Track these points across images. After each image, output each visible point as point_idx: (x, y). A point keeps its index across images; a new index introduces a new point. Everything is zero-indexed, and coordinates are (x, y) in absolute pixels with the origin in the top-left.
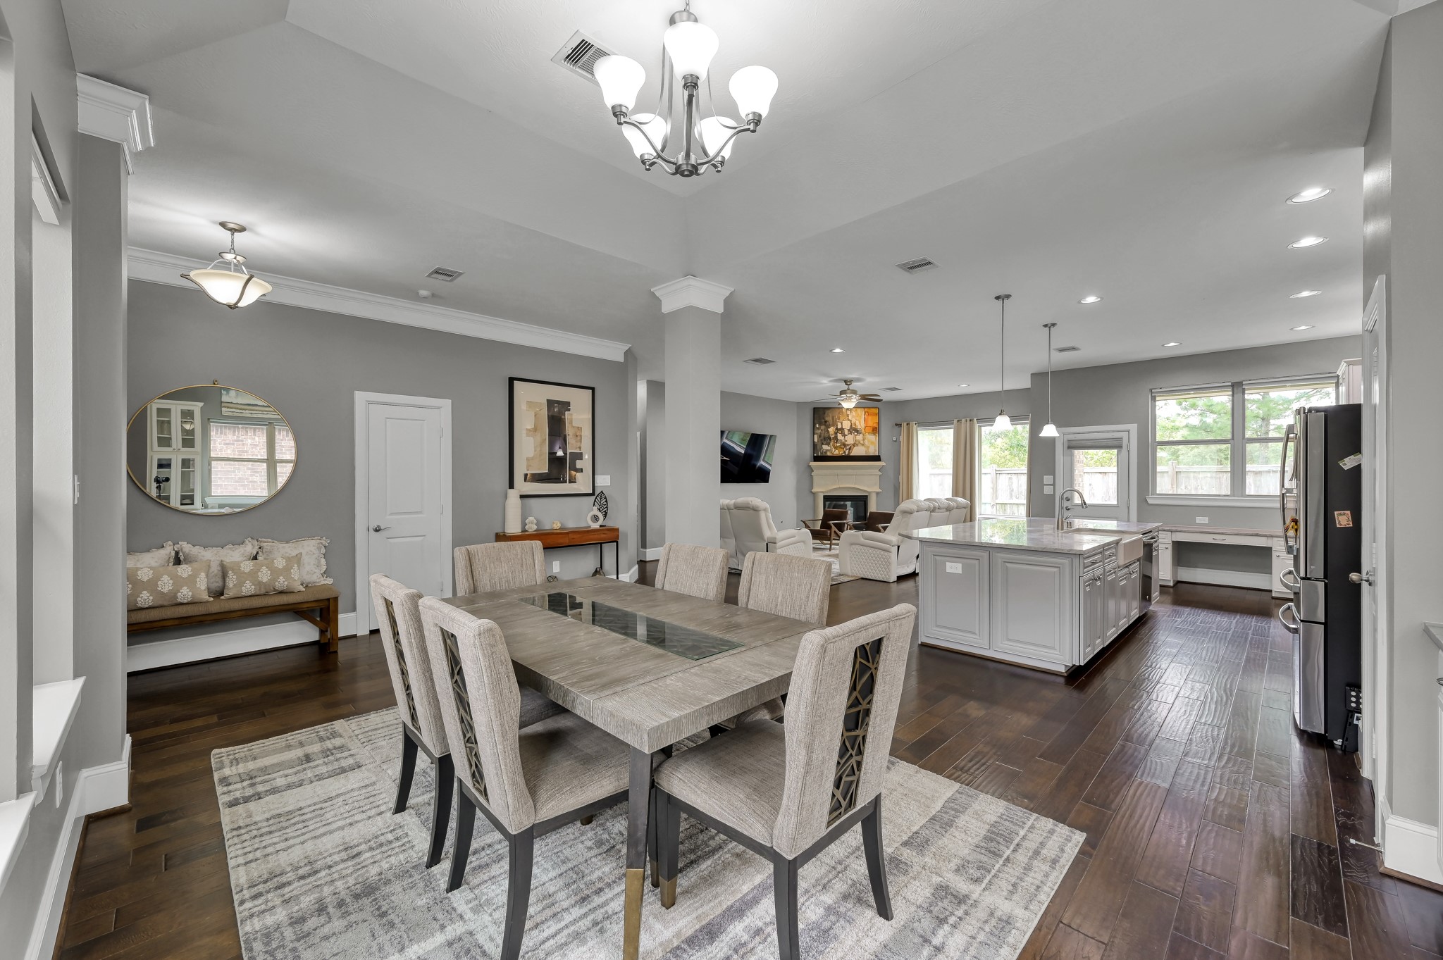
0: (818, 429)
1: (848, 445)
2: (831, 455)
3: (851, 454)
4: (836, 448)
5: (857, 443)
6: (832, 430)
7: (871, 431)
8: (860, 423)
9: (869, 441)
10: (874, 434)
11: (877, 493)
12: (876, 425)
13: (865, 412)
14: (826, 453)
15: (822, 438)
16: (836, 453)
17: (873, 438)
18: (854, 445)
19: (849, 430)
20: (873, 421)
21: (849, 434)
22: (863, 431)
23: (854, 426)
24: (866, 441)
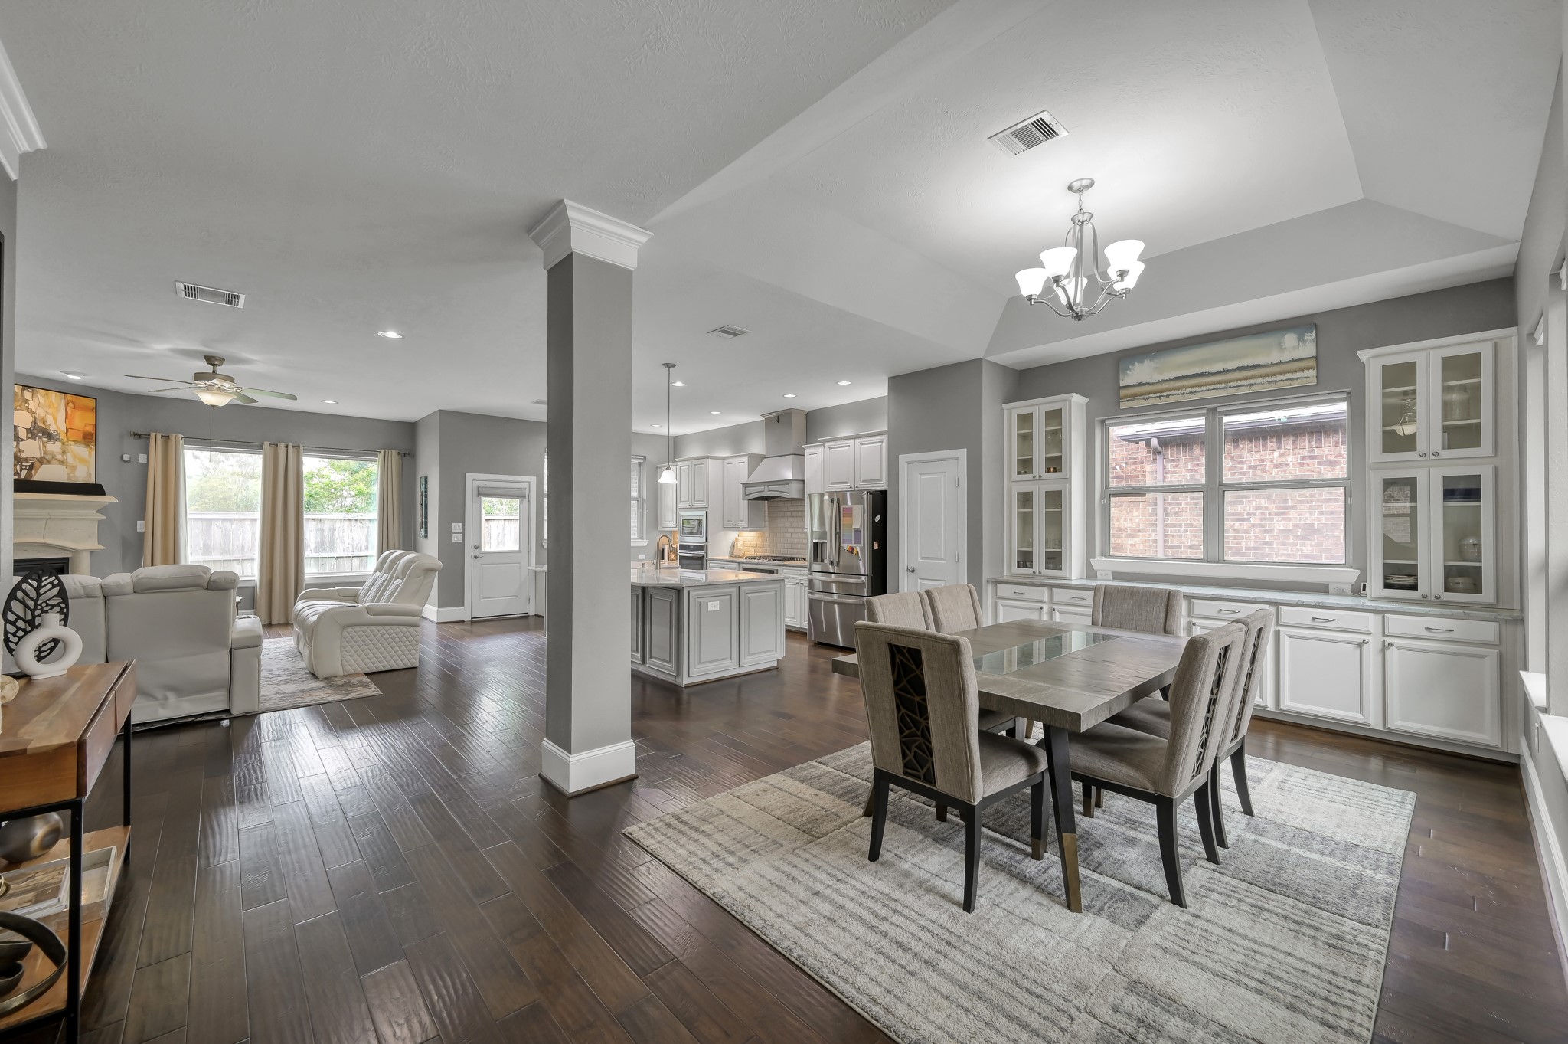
1: (26, 460)
3: (35, 479)
5: (48, 457)
7: (80, 439)
8: (55, 420)
9: (75, 456)
10: (87, 445)
11: (91, 553)
12: (90, 429)
13: (67, 403)
17: (85, 452)
18: (41, 461)
19: (29, 431)
20: (83, 421)
21: (28, 438)
22: (63, 436)
23: (42, 425)
24: (69, 455)
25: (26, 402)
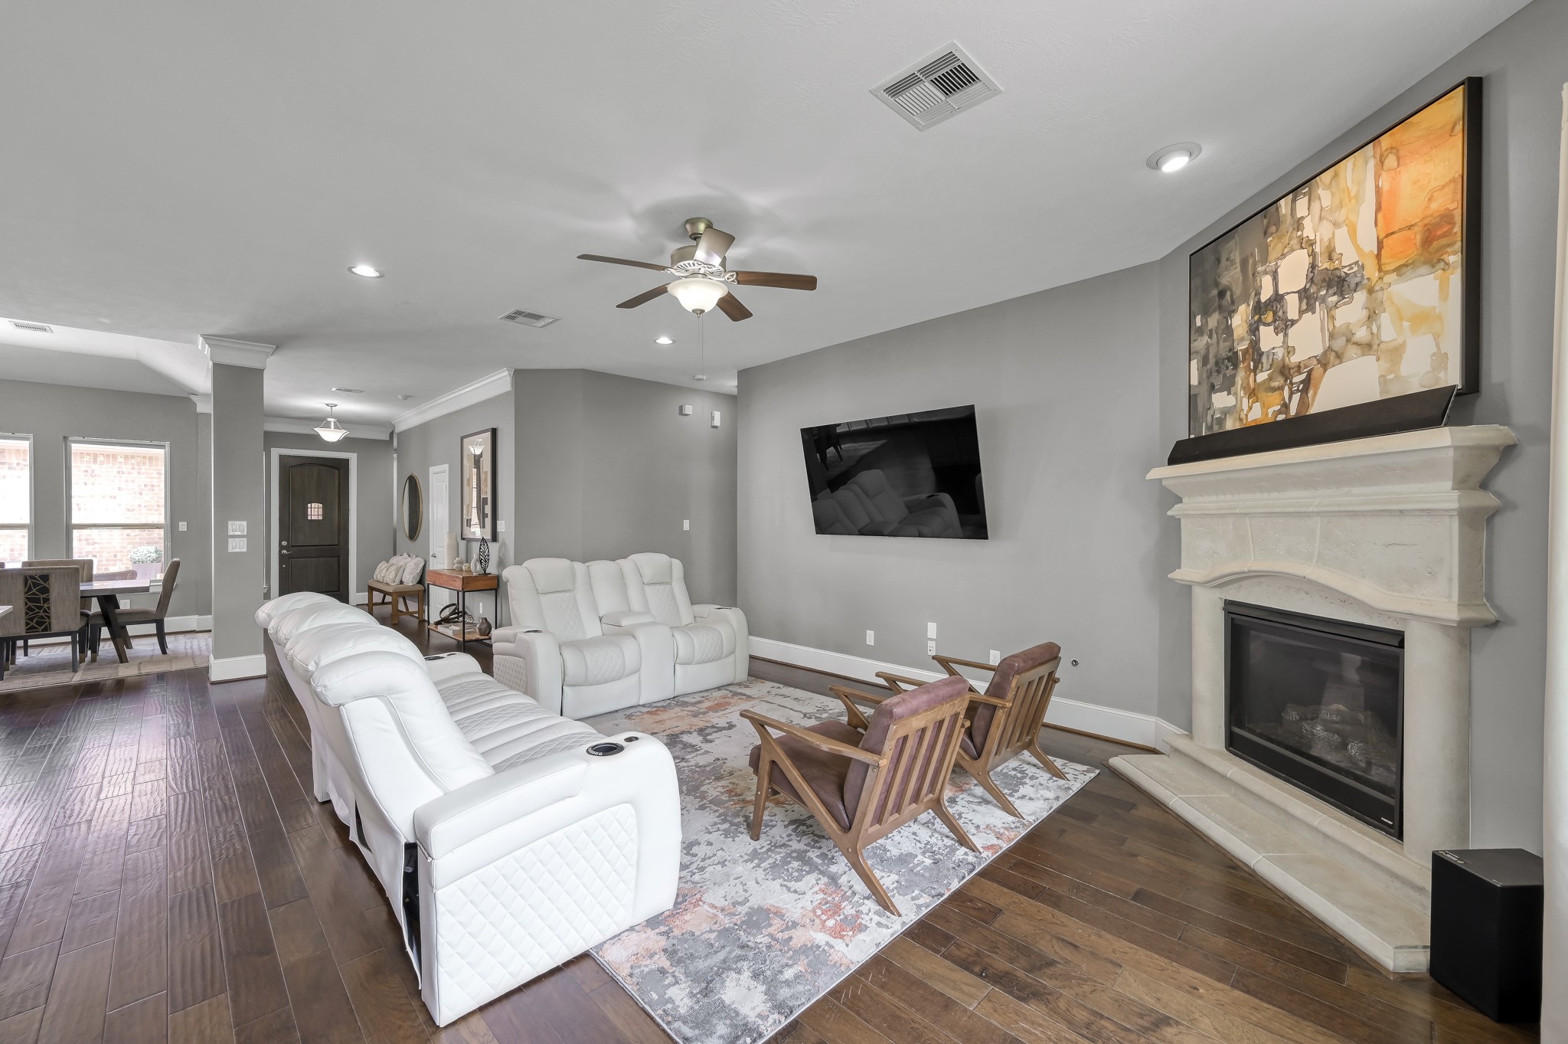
0: (1200, 331)
1: (1299, 368)
2: (1238, 426)
3: (1313, 411)
4: (1252, 393)
5: (1338, 345)
6: (1239, 321)
8: (1353, 233)
9: (1400, 315)
10: (1436, 261)
12: (1445, 201)
13: (1381, 162)
14: (1221, 421)
15: (1212, 361)
16: (1256, 414)
17: (1429, 288)
18: (1324, 362)
19: (1303, 294)
20: (1424, 187)
21: (1301, 312)
22: (1371, 272)
23: (1326, 265)
24: (1385, 319)
25: (1298, 224)
